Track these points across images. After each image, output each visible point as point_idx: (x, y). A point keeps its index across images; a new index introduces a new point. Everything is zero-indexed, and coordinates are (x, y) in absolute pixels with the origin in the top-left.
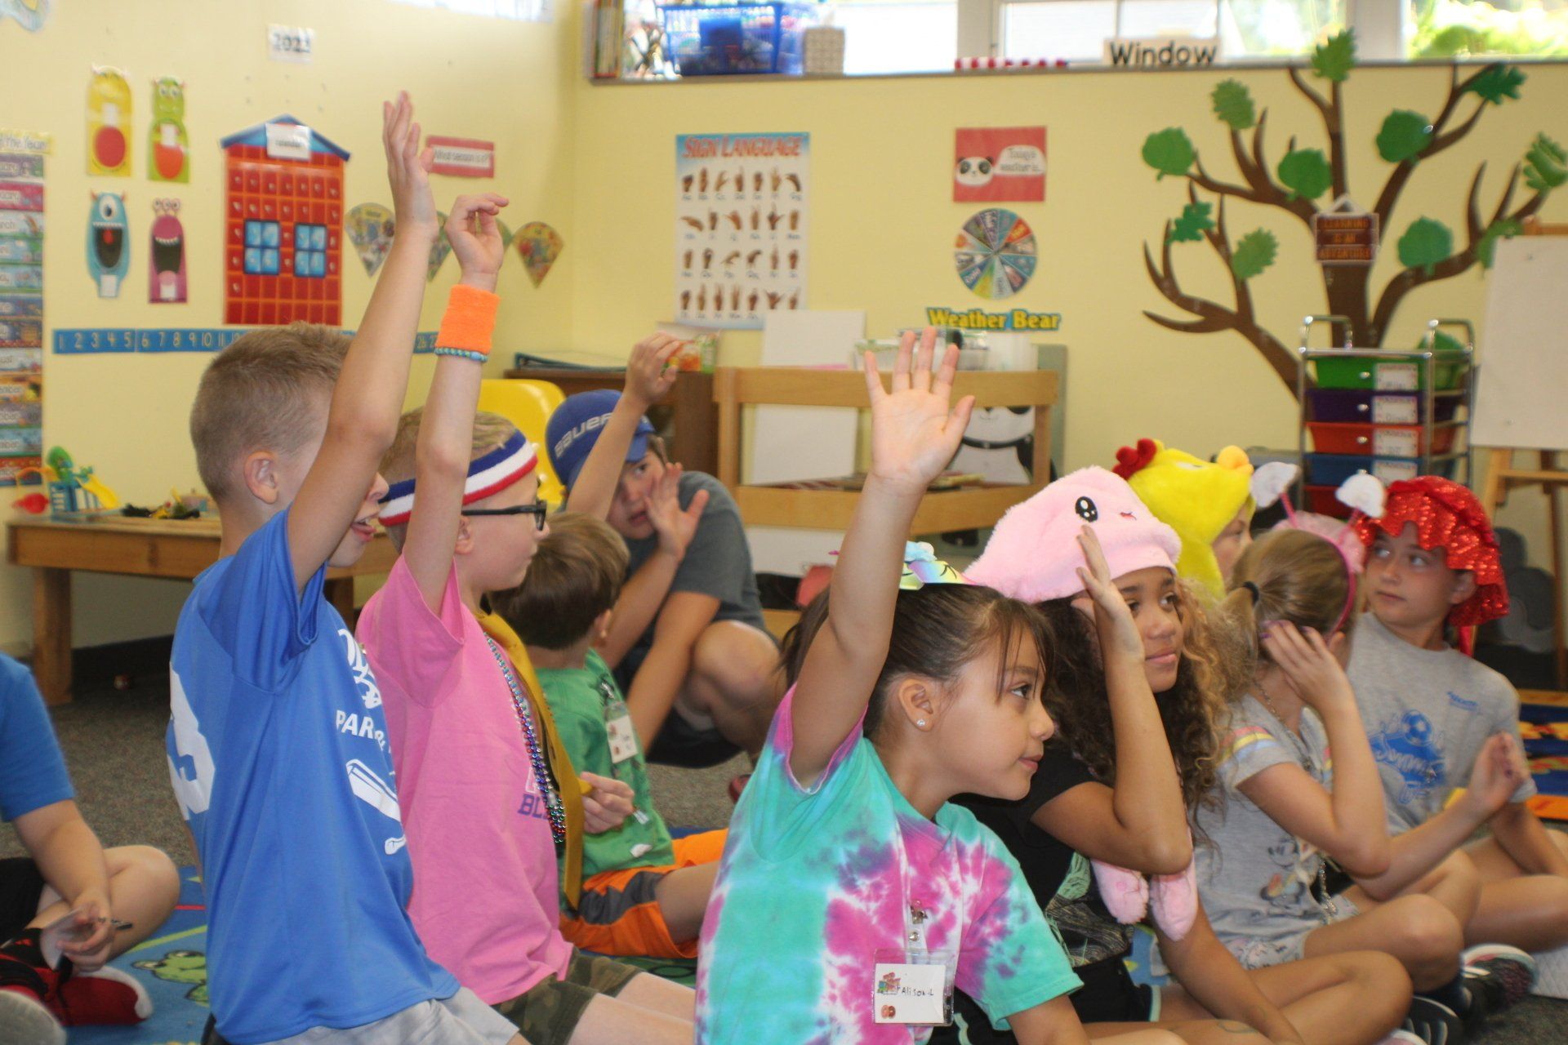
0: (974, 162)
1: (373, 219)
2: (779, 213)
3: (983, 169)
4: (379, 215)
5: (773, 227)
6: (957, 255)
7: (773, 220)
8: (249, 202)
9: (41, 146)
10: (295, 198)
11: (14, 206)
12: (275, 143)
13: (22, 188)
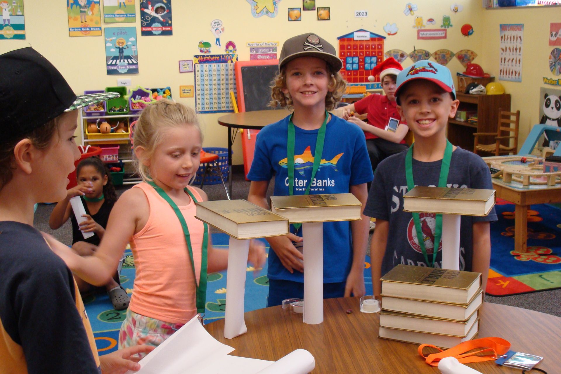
0: (554, 33)
1: (396, 54)
2: (517, 48)
3: (555, 35)
4: (398, 52)
5: (516, 52)
6: (549, 62)
7: (516, 49)
8: (347, 52)
9: (276, 44)
10: (365, 50)
11: (267, 59)
12: (357, 37)
13: (270, 55)
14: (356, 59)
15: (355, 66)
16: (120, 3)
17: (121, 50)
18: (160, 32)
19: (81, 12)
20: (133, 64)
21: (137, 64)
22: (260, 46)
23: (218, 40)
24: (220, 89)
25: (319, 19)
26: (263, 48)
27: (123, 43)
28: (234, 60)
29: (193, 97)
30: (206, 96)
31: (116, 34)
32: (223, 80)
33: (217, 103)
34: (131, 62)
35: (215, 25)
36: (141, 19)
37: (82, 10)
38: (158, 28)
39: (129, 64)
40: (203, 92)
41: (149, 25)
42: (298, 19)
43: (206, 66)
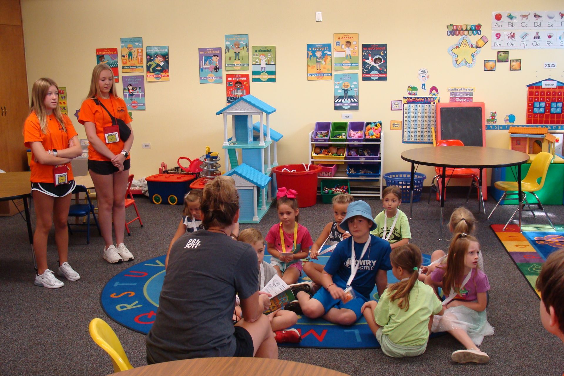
8: (535, 98)
9: (472, 90)
10: (551, 97)
11: (464, 102)
12: (544, 85)
13: (467, 98)
14: (543, 104)
15: (542, 110)
16: (347, 55)
17: (346, 91)
18: (377, 78)
19: (317, 62)
20: (355, 102)
21: (358, 102)
22: (458, 91)
23: (423, 85)
24: (423, 125)
25: (511, 69)
26: (461, 93)
27: (348, 86)
28: (436, 101)
29: (401, 130)
30: (411, 129)
31: (343, 79)
32: (426, 117)
33: (420, 136)
34: (353, 101)
35: (422, 73)
36: (363, 67)
37: (318, 60)
38: (376, 74)
39: (351, 102)
40: (409, 126)
41: (369, 72)
42: (493, 69)
43: (413, 106)
